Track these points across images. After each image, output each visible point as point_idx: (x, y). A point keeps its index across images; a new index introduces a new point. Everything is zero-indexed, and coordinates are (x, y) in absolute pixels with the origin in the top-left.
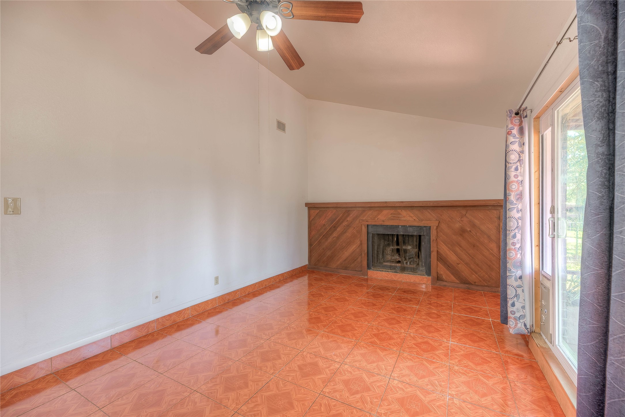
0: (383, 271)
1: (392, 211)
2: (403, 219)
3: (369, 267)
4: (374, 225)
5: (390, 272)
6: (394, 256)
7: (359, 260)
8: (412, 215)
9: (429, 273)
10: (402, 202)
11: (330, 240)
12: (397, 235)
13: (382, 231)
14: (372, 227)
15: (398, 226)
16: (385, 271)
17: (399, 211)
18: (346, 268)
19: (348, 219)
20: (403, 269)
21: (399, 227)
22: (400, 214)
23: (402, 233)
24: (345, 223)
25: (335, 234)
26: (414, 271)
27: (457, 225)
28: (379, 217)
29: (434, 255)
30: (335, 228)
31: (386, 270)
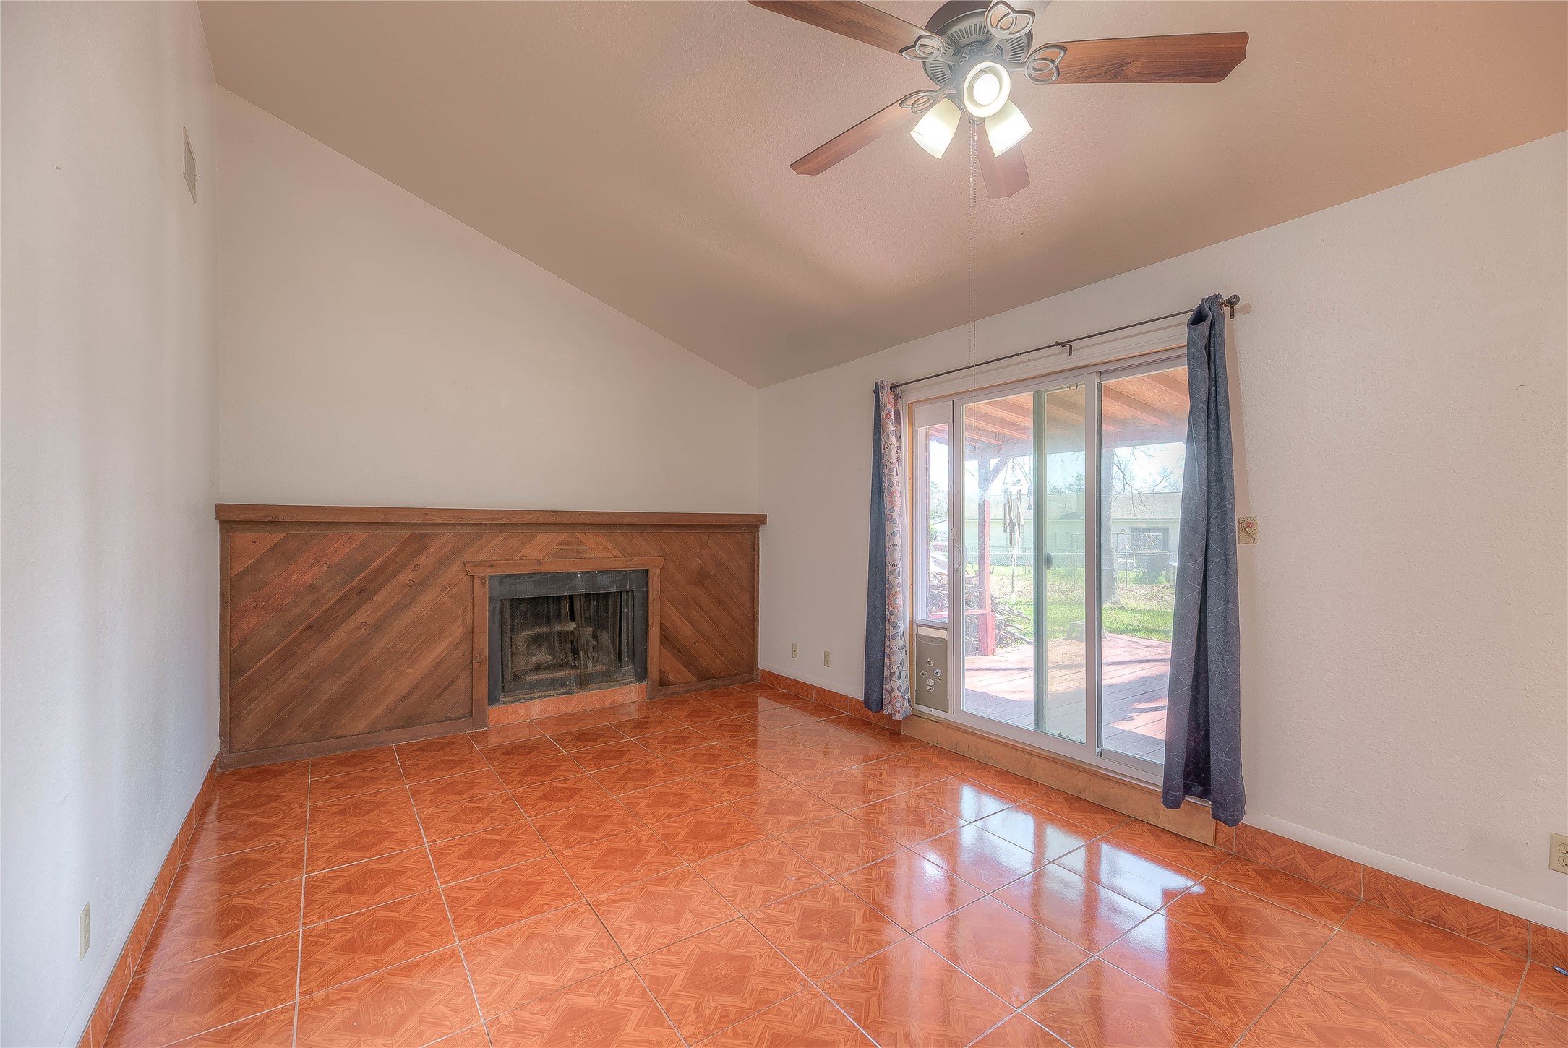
0: (533, 698)
1: (563, 536)
2: (589, 555)
3: (493, 700)
4: (508, 576)
5: (553, 695)
6: (533, 654)
7: (461, 683)
8: (610, 546)
9: (642, 675)
10: (597, 514)
11: (339, 637)
12: (571, 597)
13: (529, 590)
14: (501, 582)
15: (572, 575)
16: (540, 697)
17: (580, 535)
18: (410, 721)
19: (421, 560)
20: (584, 682)
21: (576, 577)
22: (582, 543)
23: (583, 591)
24: (405, 576)
25: (363, 615)
26: (608, 678)
27: (696, 563)
28: (525, 552)
29: (655, 633)
30: (364, 593)
31: (543, 694)
